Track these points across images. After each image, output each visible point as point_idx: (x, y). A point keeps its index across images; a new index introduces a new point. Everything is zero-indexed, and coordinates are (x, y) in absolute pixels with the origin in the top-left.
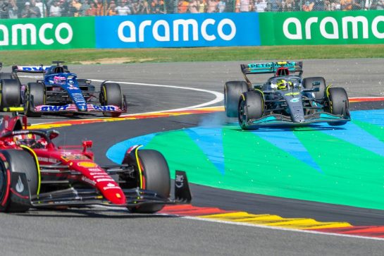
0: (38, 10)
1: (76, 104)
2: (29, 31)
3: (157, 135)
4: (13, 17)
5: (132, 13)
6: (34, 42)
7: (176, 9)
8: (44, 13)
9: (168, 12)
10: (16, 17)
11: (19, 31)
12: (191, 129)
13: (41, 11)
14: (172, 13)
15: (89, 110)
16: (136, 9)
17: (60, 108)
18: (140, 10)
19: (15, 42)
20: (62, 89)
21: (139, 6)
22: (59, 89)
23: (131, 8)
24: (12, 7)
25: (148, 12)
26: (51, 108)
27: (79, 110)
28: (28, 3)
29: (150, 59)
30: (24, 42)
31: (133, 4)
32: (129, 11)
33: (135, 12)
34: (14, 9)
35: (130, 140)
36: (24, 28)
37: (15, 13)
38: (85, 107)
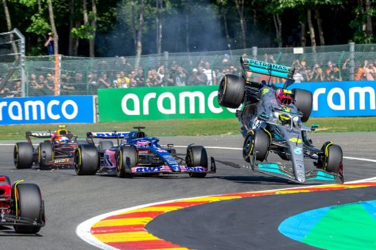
0: (205, 77)
1: (170, 166)
2: (197, 99)
3: (332, 208)
4: (180, 84)
5: (306, 81)
6: (202, 110)
7: (353, 76)
8: (213, 80)
9: (343, 79)
10: (183, 84)
11: (187, 99)
12: (368, 202)
13: (209, 78)
14: (348, 80)
15: (182, 171)
16: (309, 76)
17: (154, 169)
18: (314, 77)
19: (182, 111)
20: (150, 152)
21: (313, 73)
22: (147, 152)
23: (304, 76)
24: (179, 74)
25: (322, 79)
26: (145, 169)
27: (174, 171)
28: (195, 70)
29: (325, 129)
30: (192, 111)
31: (306, 71)
32: (302, 78)
33: (308, 79)
34: (181, 75)
35: (303, 213)
36: (192, 96)
37: (182, 80)
38: (179, 168)
